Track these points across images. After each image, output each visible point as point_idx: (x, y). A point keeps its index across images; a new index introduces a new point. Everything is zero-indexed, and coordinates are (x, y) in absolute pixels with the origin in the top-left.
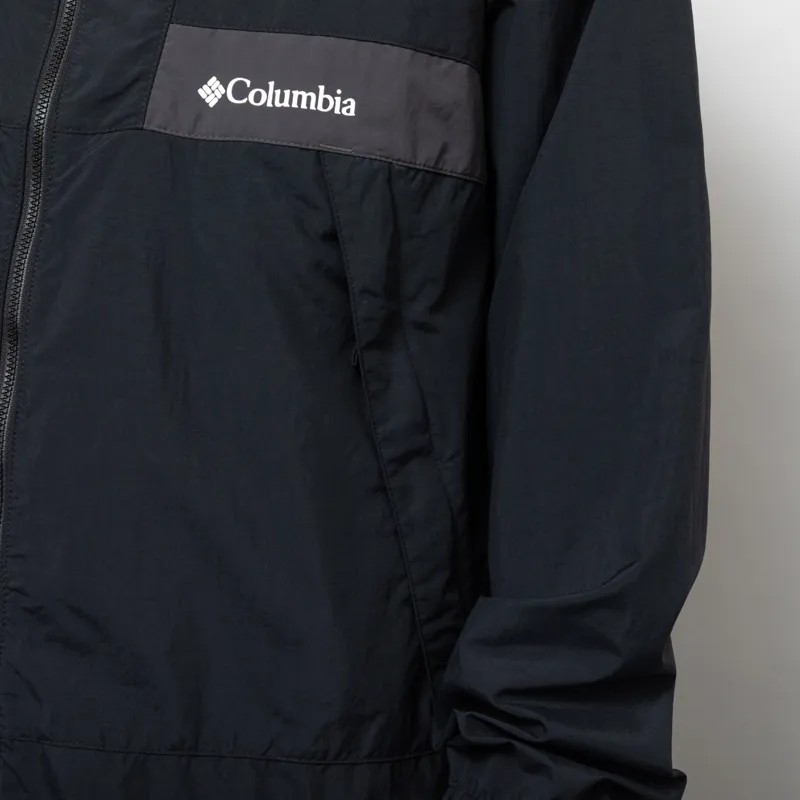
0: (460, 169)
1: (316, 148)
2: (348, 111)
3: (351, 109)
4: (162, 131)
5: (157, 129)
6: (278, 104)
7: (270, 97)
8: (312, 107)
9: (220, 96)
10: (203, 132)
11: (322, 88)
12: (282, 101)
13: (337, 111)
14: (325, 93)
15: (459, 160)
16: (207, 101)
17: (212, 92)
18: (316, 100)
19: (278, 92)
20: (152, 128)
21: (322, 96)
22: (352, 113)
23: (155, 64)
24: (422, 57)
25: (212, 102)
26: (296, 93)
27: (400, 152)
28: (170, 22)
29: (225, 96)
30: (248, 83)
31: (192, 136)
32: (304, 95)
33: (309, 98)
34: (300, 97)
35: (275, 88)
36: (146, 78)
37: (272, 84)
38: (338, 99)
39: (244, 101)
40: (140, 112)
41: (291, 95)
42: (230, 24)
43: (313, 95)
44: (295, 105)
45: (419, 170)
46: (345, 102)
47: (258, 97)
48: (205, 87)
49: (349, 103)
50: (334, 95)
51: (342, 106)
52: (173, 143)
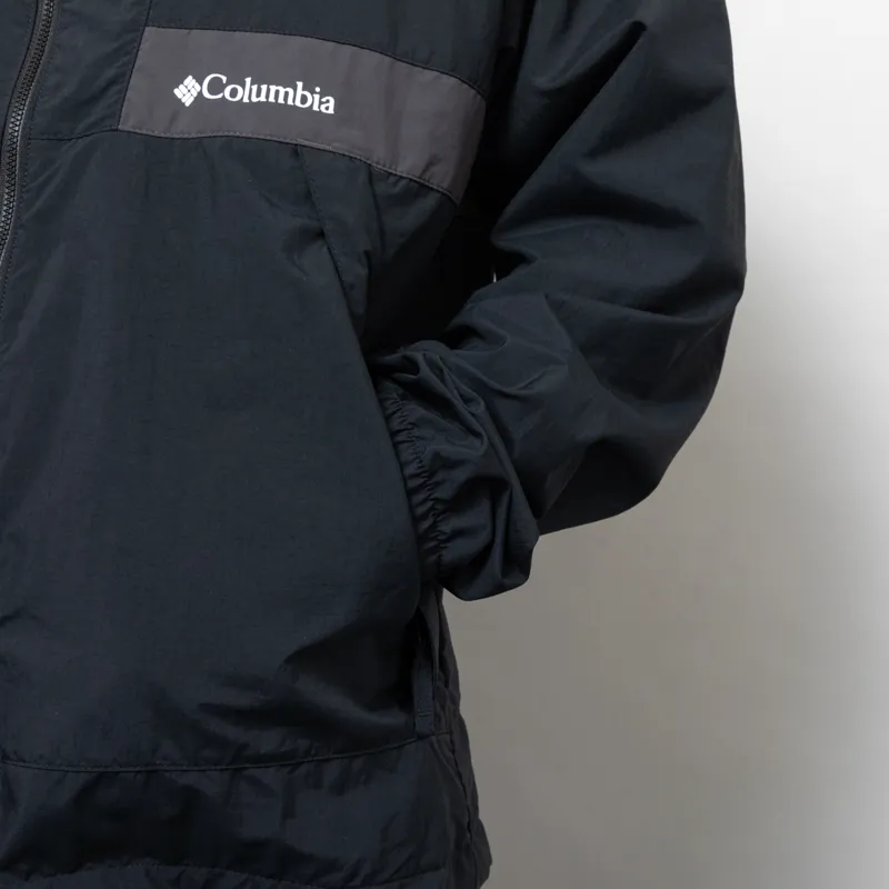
1: (294, 142)
2: (327, 108)
3: (329, 106)
4: (137, 131)
5: (132, 130)
6: (254, 99)
7: (247, 92)
8: (290, 102)
9: (195, 95)
10: (181, 130)
11: (300, 84)
12: (258, 95)
13: (315, 108)
14: (303, 89)
16: (183, 101)
17: (188, 91)
18: (295, 96)
19: (255, 87)
20: (126, 128)
21: (300, 92)
22: (331, 111)
23: (131, 66)
25: (188, 101)
26: (273, 88)
28: (146, 25)
29: (200, 93)
30: (224, 79)
31: (168, 135)
32: (282, 90)
33: (287, 94)
34: (277, 92)
35: (252, 84)
36: (121, 79)
37: (248, 80)
38: (317, 97)
39: (220, 96)
40: (115, 113)
42: (205, 25)
43: (290, 91)
44: (272, 99)
46: (324, 100)
47: (234, 93)
48: (181, 86)
49: (328, 101)
50: (313, 92)
51: (321, 103)
52: (150, 141)
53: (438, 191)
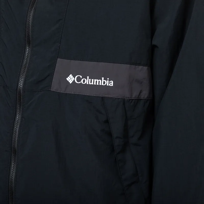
0: (146, 97)
1: (101, 96)
2: (111, 84)
3: (112, 84)
4: (56, 91)
5: (54, 91)
6: (90, 83)
7: (87, 81)
8: (100, 84)
9: (73, 80)
10: (68, 92)
11: (103, 78)
12: (91, 82)
13: (108, 85)
14: (104, 80)
15: (145, 94)
16: (69, 81)
17: (71, 79)
18: (101, 82)
19: (90, 80)
20: (53, 90)
21: (103, 81)
22: (112, 85)
24: (133, 66)
25: (71, 82)
26: (95, 80)
27: (127, 95)
28: (58, 58)
29: (74, 80)
30: (81, 77)
31: (65, 92)
32: (98, 81)
33: (99, 82)
34: (96, 81)
35: (89, 79)
36: (51, 75)
37: (88, 77)
38: (108, 81)
39: (80, 82)
40: (50, 86)
41: (94, 81)
42: (75, 59)
43: (100, 81)
44: (95, 84)
45: (133, 99)
46: (110, 82)
47: (84, 81)
48: (68, 77)
49: (111, 82)
50: (107, 80)
51: (109, 83)
52: (60, 95)
53: (143, 99)
